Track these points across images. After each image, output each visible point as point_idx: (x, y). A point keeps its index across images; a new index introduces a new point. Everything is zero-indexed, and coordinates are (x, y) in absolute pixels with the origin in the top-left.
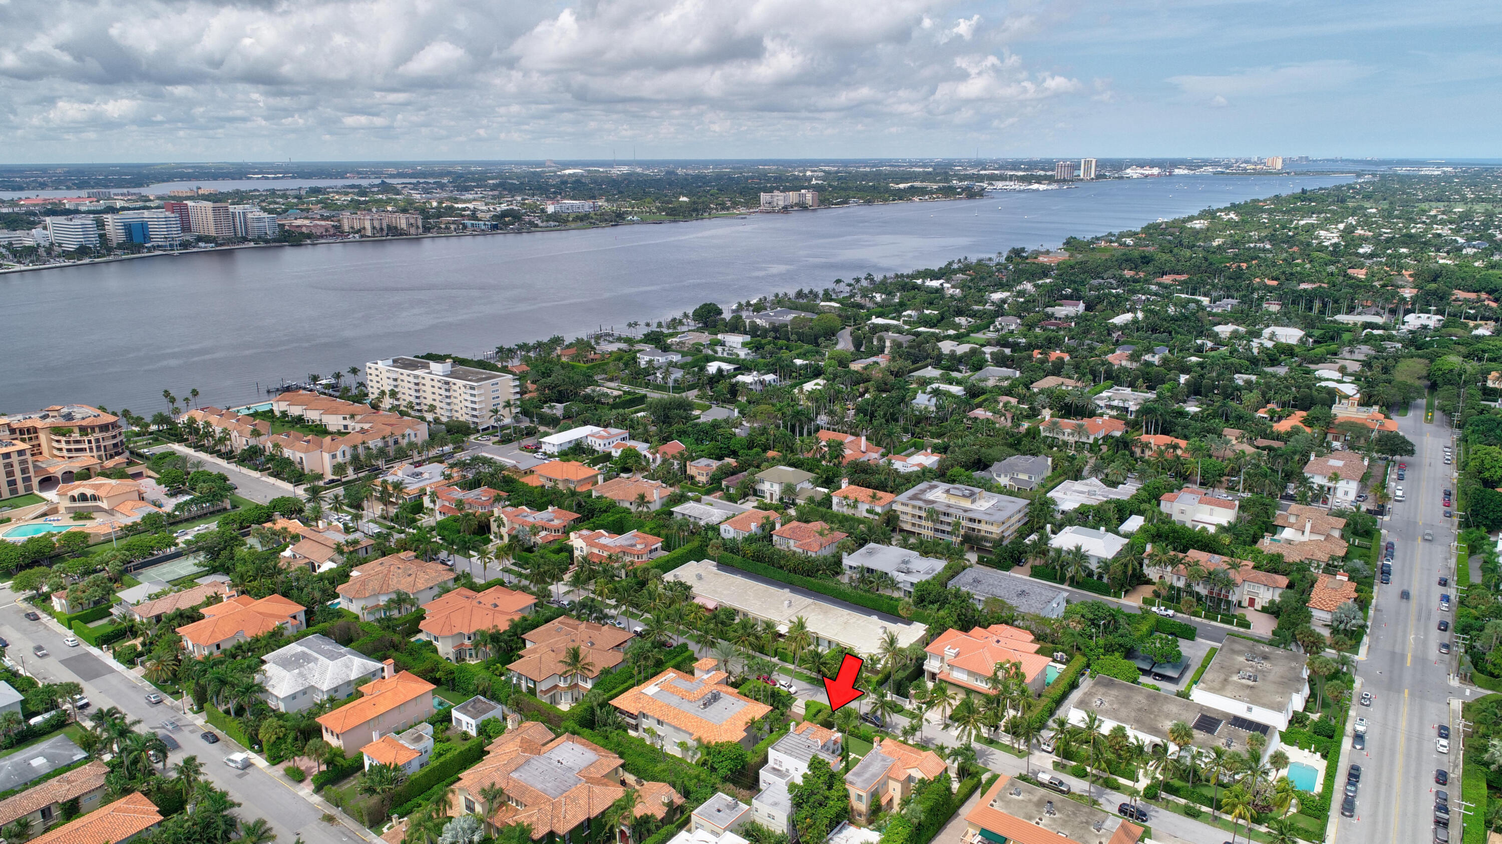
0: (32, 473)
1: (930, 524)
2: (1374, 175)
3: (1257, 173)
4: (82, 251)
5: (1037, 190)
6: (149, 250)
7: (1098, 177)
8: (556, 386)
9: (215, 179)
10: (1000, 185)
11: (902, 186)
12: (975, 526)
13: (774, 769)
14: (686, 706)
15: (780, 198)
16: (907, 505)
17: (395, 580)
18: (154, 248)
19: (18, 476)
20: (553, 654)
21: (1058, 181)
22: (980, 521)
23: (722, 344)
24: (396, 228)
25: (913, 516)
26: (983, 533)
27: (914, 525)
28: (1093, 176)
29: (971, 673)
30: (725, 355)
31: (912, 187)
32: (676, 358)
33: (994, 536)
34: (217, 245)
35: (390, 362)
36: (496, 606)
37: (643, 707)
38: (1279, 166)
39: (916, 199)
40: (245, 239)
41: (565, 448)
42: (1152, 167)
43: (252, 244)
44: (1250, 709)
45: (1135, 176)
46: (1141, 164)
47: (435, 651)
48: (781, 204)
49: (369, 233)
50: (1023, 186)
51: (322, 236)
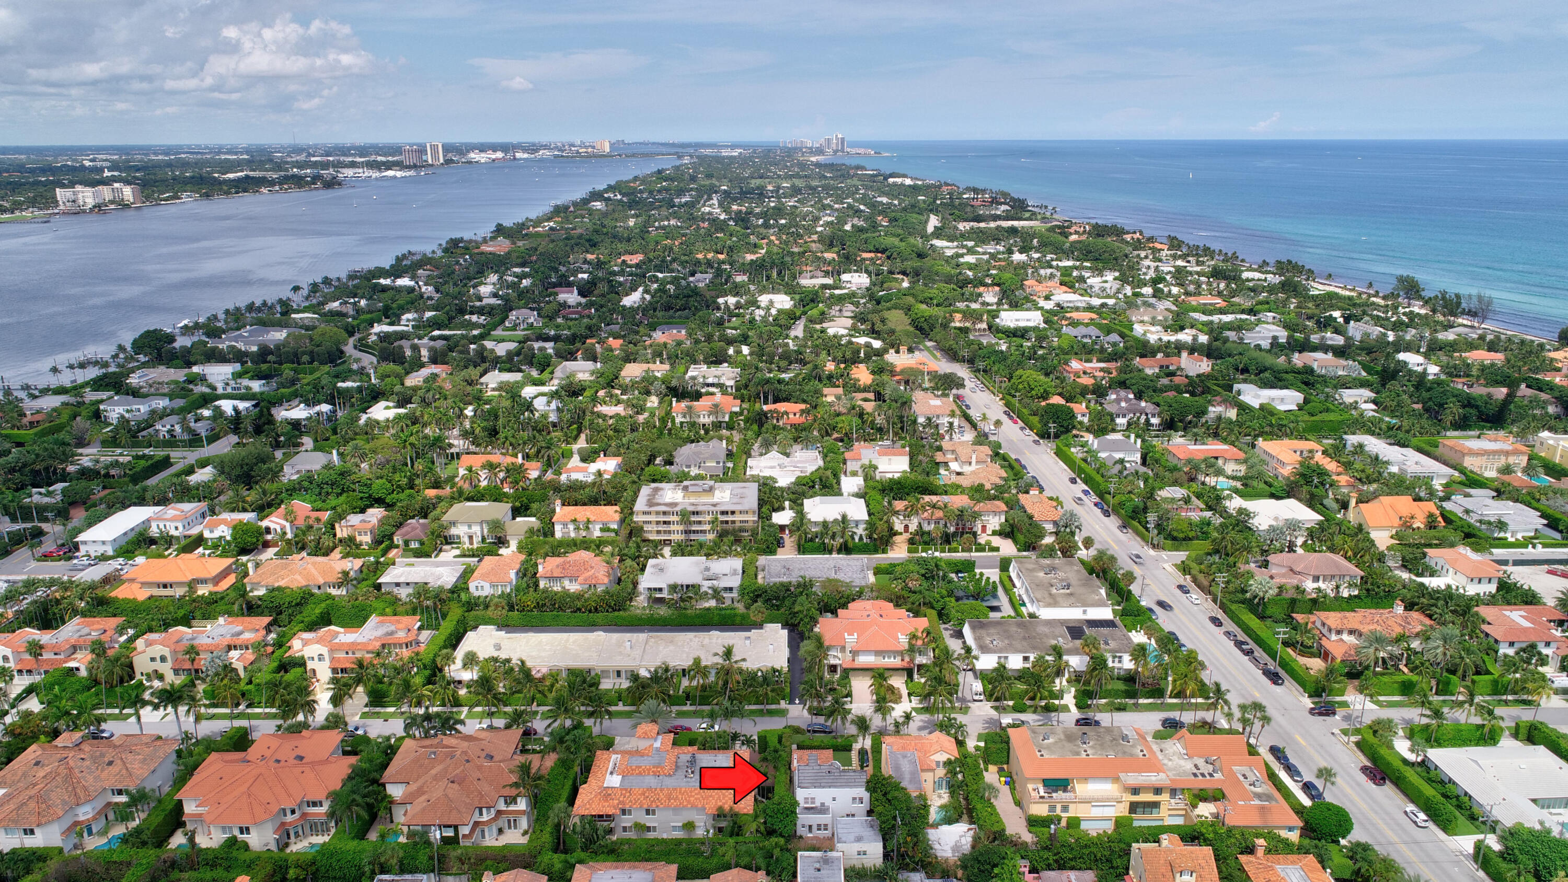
1: (681, 528)
2: (691, 157)
3: (590, 156)
5: (395, 177)
7: (448, 162)
8: (25, 465)
10: (349, 172)
11: (231, 176)
12: (730, 518)
13: (806, 808)
14: (670, 782)
15: (87, 196)
16: (649, 513)
17: (91, 779)
20: (455, 786)
21: (409, 167)
22: (733, 513)
23: (203, 379)
25: (658, 523)
26: (738, 525)
27: (659, 532)
28: (442, 161)
29: (878, 653)
30: (229, 390)
31: (247, 177)
32: (161, 403)
33: (751, 524)
36: (301, 758)
37: (623, 803)
38: (607, 150)
39: (264, 190)
41: (123, 542)
42: (495, 151)
44: (1085, 612)
45: (483, 161)
46: (482, 148)
47: (246, 847)
48: (90, 202)
50: (375, 174)
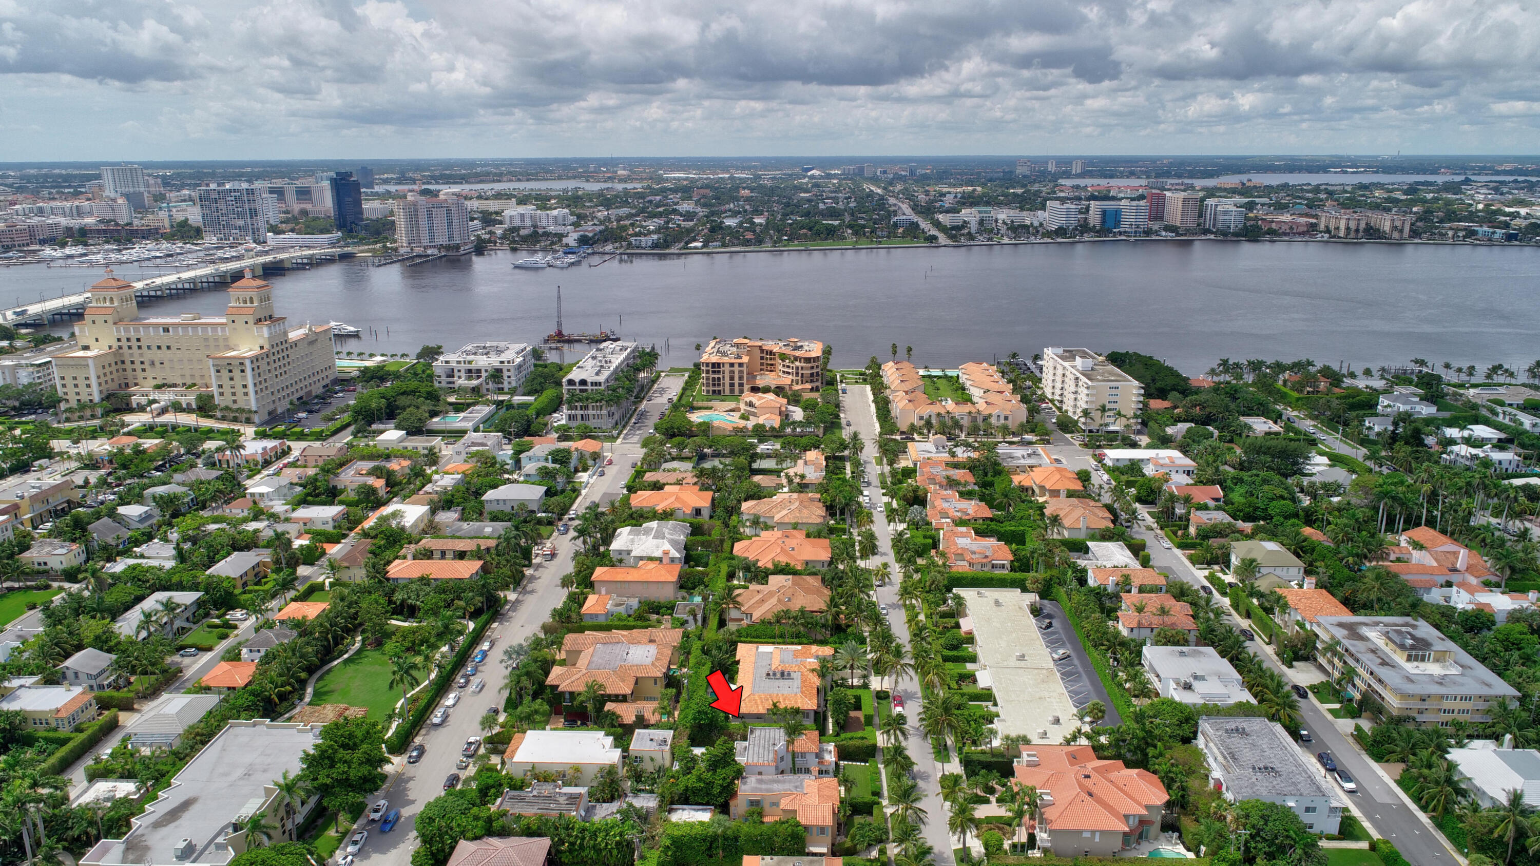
0: (745, 381)
4: (1061, 231)
6: (1115, 235)
9: (1291, 172)
18: (1120, 233)
19: (736, 381)
24: (1378, 230)
32: (1426, 410)
34: (1178, 234)
35: (1060, 351)
36: (793, 550)
40: (1206, 231)
43: (1212, 237)
49: (1342, 234)
51: (1285, 234)
